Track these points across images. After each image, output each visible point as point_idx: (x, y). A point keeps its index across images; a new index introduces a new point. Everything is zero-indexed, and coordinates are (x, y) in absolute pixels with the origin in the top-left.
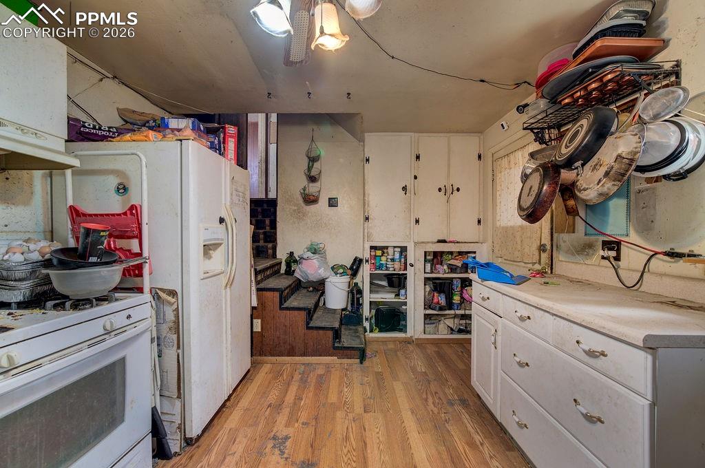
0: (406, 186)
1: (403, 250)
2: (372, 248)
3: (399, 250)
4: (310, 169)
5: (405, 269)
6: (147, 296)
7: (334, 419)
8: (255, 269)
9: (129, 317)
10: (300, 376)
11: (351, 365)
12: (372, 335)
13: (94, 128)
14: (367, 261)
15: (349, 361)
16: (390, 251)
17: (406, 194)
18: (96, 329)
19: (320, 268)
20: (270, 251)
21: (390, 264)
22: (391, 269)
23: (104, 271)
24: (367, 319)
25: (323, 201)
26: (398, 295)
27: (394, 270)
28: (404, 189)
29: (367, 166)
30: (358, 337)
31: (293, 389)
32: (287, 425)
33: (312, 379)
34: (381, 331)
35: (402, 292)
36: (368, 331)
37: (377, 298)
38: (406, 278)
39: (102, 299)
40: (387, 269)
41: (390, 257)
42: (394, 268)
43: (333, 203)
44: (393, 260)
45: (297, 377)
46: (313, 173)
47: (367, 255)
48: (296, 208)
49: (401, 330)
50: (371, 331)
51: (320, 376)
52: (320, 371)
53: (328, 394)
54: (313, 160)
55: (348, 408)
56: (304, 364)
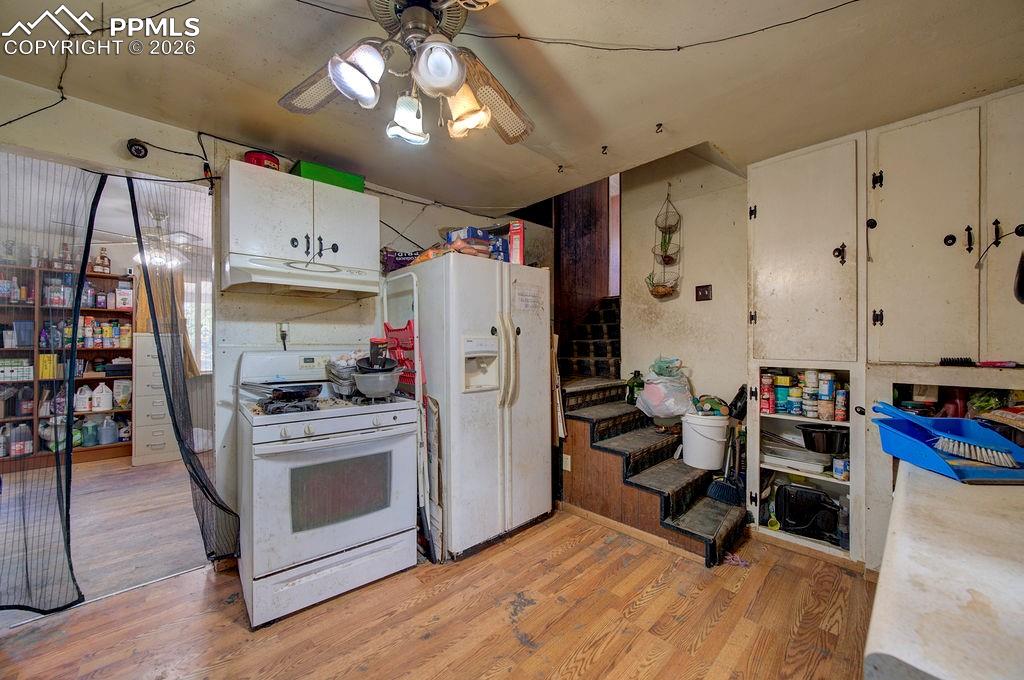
0: (843, 246)
1: (841, 379)
2: (764, 371)
3: (829, 377)
4: (665, 244)
5: (847, 418)
6: (417, 403)
7: (599, 614)
8: (563, 391)
9: (395, 418)
10: (603, 545)
11: (689, 562)
12: (763, 530)
13: (404, 256)
14: (754, 394)
15: (688, 554)
16: (810, 379)
17: (843, 262)
18: (367, 422)
19: (667, 397)
20: (612, 369)
21: (808, 404)
22: (810, 414)
23: (381, 377)
24: (753, 499)
25: (687, 292)
26: (829, 469)
27: (818, 418)
28: (840, 252)
29: (752, 223)
30: (718, 522)
31: (582, 556)
32: (543, 590)
33: (616, 554)
34: (785, 528)
35: (838, 464)
36: (757, 521)
37: (781, 466)
38: (847, 436)
39: (380, 400)
40: (802, 413)
41: (809, 390)
42: (820, 413)
43: (703, 293)
44: (815, 397)
45: (599, 545)
46: (671, 251)
47: (753, 383)
48: (646, 307)
49: (835, 543)
50: (764, 522)
51: (628, 557)
52: (633, 551)
53: (618, 582)
54: (668, 231)
55: (630, 613)
56: (620, 533)
